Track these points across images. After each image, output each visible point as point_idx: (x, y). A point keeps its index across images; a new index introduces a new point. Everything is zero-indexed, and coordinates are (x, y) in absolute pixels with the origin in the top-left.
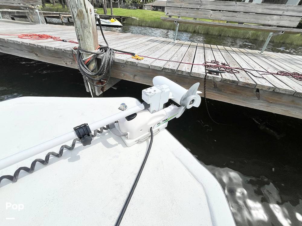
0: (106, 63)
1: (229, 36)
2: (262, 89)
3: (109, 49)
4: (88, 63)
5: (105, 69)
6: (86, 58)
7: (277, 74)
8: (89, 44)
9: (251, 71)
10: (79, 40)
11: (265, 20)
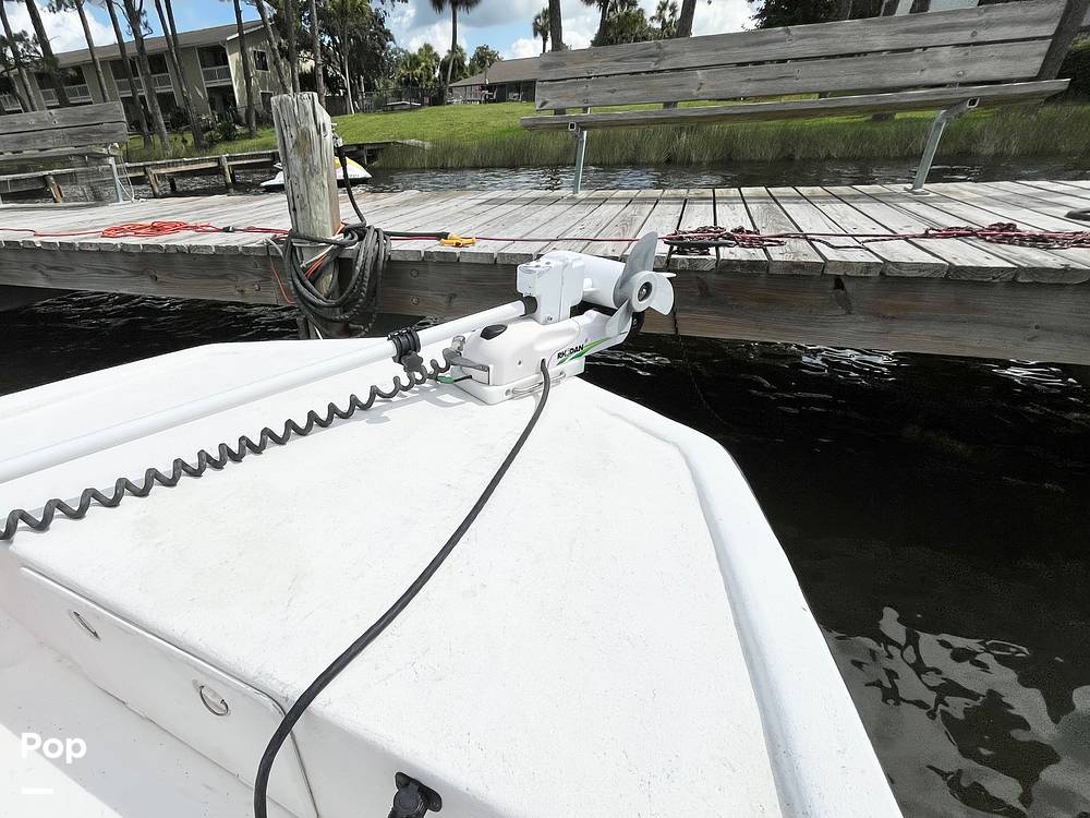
0: (368, 267)
1: (829, 157)
2: (845, 275)
3: (372, 231)
4: (317, 274)
5: (366, 284)
6: (312, 258)
7: (926, 235)
8: (320, 218)
9: (833, 238)
10: (295, 209)
11: (907, 70)
